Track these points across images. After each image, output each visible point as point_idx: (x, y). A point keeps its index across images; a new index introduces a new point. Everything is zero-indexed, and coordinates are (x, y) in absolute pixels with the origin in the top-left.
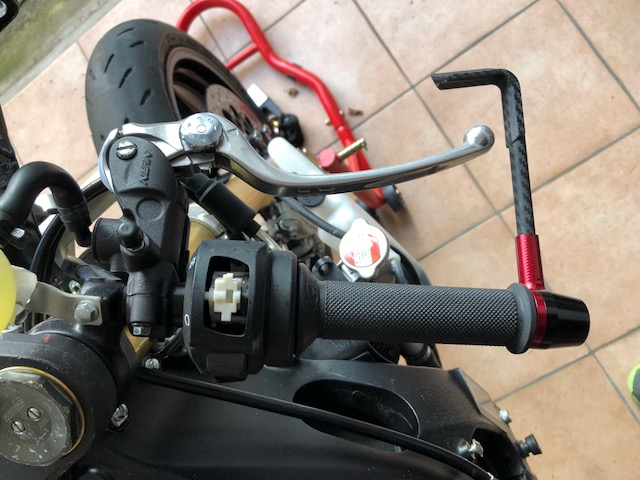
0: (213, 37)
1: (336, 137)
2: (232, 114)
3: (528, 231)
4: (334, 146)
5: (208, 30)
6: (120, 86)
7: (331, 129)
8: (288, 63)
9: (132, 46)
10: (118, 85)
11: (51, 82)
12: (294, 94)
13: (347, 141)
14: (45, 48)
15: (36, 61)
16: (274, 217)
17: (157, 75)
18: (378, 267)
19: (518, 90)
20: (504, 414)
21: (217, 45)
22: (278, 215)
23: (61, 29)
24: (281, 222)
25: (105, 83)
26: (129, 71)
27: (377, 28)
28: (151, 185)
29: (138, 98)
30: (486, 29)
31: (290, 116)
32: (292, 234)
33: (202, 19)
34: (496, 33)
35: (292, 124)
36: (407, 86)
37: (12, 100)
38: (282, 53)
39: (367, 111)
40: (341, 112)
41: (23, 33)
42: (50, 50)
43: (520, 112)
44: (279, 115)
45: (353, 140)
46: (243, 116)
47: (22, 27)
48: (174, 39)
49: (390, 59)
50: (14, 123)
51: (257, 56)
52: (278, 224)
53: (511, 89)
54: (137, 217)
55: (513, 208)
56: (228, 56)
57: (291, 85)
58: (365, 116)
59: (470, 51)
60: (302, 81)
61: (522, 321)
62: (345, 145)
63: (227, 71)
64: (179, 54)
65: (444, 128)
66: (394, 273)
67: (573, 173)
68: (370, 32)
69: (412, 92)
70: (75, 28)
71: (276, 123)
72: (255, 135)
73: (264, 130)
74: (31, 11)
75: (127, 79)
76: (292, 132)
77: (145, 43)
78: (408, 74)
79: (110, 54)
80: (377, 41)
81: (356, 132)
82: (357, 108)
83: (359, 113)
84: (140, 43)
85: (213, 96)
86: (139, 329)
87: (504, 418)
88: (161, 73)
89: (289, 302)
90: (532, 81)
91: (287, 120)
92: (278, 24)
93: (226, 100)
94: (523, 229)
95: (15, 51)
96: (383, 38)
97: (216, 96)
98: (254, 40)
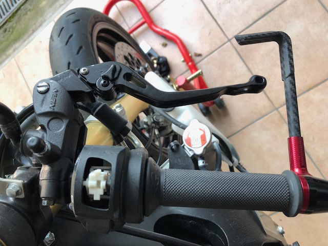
0: (123, 17)
1: (187, 68)
2: (129, 58)
3: (296, 135)
4: (186, 73)
5: (120, 13)
6: (66, 44)
7: (185, 63)
8: (161, 29)
9: (74, 22)
10: (65, 44)
11: (41, 42)
12: (165, 45)
13: (193, 71)
14: (38, 24)
15: (34, 31)
16: (151, 114)
17: (87, 38)
18: (205, 148)
19: (290, 44)
20: (280, 229)
21: (124, 20)
22: (153, 113)
23: (46, 14)
24: (154, 117)
25: (59, 43)
26: (71, 36)
27: (210, 9)
28: (56, 109)
29: (76, 51)
30: (270, 7)
31: (162, 57)
32: (161, 123)
33: (117, 7)
34: (276, 9)
35: (164, 62)
36: (226, 40)
37: (22, 51)
38: (158, 23)
39: (204, 54)
40: (190, 55)
41: (27, 17)
42: (40, 25)
43: (291, 58)
44: (157, 57)
45: (196, 70)
46: (136, 59)
47: (26, 14)
48: (98, 18)
49: (216, 26)
50: (23, 63)
51: (145, 26)
52: (153, 118)
53: (286, 44)
54: (47, 130)
55: (285, 106)
56: (130, 26)
57: (163, 41)
58: (203, 56)
59: (261, 20)
60: (169, 38)
61: (293, 197)
62: (192, 73)
63: (128, 35)
64: (100, 26)
65: (247, 63)
66: (215, 150)
67: (320, 87)
68: (206, 11)
69: (229, 43)
70: (53, 14)
71: (155, 61)
72: (141, 70)
73: (146, 66)
74: (31, 5)
75: (70, 40)
76: (164, 66)
77: (81, 21)
78: (227, 33)
79: (62, 27)
80: (210, 16)
81: (198, 66)
82: (199, 52)
83: (200, 55)
84: (78, 20)
85: (119, 48)
86: (46, 201)
87: (280, 231)
88: (89, 36)
89: (138, 187)
90: (297, 36)
91: (161, 59)
92: (157, 9)
93: (126, 50)
94: (293, 133)
95: (23, 26)
96: (213, 14)
97: (121, 48)
98: (144, 17)
